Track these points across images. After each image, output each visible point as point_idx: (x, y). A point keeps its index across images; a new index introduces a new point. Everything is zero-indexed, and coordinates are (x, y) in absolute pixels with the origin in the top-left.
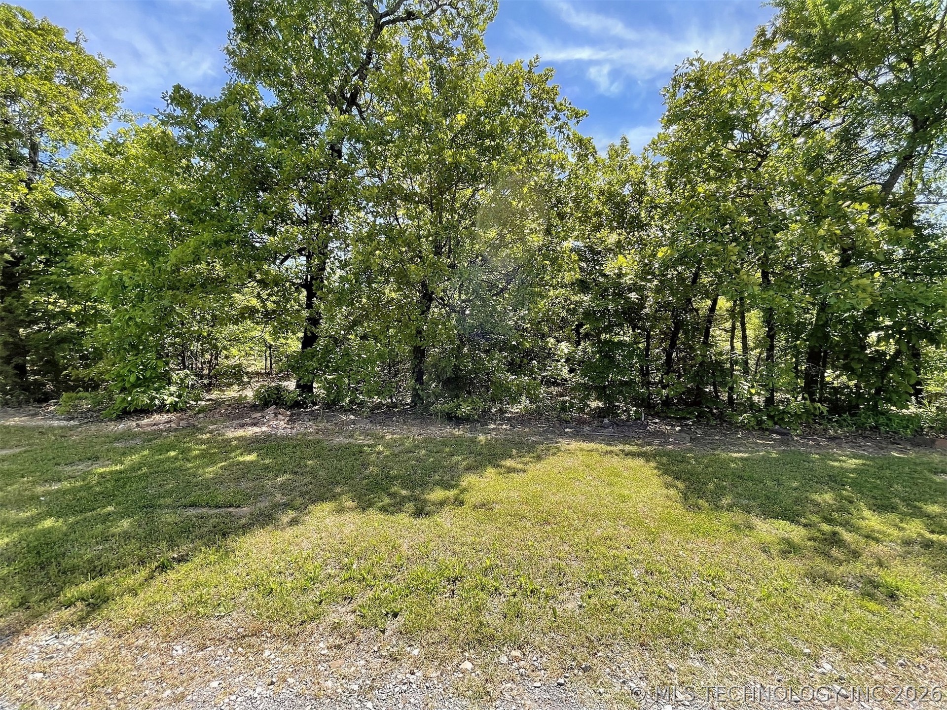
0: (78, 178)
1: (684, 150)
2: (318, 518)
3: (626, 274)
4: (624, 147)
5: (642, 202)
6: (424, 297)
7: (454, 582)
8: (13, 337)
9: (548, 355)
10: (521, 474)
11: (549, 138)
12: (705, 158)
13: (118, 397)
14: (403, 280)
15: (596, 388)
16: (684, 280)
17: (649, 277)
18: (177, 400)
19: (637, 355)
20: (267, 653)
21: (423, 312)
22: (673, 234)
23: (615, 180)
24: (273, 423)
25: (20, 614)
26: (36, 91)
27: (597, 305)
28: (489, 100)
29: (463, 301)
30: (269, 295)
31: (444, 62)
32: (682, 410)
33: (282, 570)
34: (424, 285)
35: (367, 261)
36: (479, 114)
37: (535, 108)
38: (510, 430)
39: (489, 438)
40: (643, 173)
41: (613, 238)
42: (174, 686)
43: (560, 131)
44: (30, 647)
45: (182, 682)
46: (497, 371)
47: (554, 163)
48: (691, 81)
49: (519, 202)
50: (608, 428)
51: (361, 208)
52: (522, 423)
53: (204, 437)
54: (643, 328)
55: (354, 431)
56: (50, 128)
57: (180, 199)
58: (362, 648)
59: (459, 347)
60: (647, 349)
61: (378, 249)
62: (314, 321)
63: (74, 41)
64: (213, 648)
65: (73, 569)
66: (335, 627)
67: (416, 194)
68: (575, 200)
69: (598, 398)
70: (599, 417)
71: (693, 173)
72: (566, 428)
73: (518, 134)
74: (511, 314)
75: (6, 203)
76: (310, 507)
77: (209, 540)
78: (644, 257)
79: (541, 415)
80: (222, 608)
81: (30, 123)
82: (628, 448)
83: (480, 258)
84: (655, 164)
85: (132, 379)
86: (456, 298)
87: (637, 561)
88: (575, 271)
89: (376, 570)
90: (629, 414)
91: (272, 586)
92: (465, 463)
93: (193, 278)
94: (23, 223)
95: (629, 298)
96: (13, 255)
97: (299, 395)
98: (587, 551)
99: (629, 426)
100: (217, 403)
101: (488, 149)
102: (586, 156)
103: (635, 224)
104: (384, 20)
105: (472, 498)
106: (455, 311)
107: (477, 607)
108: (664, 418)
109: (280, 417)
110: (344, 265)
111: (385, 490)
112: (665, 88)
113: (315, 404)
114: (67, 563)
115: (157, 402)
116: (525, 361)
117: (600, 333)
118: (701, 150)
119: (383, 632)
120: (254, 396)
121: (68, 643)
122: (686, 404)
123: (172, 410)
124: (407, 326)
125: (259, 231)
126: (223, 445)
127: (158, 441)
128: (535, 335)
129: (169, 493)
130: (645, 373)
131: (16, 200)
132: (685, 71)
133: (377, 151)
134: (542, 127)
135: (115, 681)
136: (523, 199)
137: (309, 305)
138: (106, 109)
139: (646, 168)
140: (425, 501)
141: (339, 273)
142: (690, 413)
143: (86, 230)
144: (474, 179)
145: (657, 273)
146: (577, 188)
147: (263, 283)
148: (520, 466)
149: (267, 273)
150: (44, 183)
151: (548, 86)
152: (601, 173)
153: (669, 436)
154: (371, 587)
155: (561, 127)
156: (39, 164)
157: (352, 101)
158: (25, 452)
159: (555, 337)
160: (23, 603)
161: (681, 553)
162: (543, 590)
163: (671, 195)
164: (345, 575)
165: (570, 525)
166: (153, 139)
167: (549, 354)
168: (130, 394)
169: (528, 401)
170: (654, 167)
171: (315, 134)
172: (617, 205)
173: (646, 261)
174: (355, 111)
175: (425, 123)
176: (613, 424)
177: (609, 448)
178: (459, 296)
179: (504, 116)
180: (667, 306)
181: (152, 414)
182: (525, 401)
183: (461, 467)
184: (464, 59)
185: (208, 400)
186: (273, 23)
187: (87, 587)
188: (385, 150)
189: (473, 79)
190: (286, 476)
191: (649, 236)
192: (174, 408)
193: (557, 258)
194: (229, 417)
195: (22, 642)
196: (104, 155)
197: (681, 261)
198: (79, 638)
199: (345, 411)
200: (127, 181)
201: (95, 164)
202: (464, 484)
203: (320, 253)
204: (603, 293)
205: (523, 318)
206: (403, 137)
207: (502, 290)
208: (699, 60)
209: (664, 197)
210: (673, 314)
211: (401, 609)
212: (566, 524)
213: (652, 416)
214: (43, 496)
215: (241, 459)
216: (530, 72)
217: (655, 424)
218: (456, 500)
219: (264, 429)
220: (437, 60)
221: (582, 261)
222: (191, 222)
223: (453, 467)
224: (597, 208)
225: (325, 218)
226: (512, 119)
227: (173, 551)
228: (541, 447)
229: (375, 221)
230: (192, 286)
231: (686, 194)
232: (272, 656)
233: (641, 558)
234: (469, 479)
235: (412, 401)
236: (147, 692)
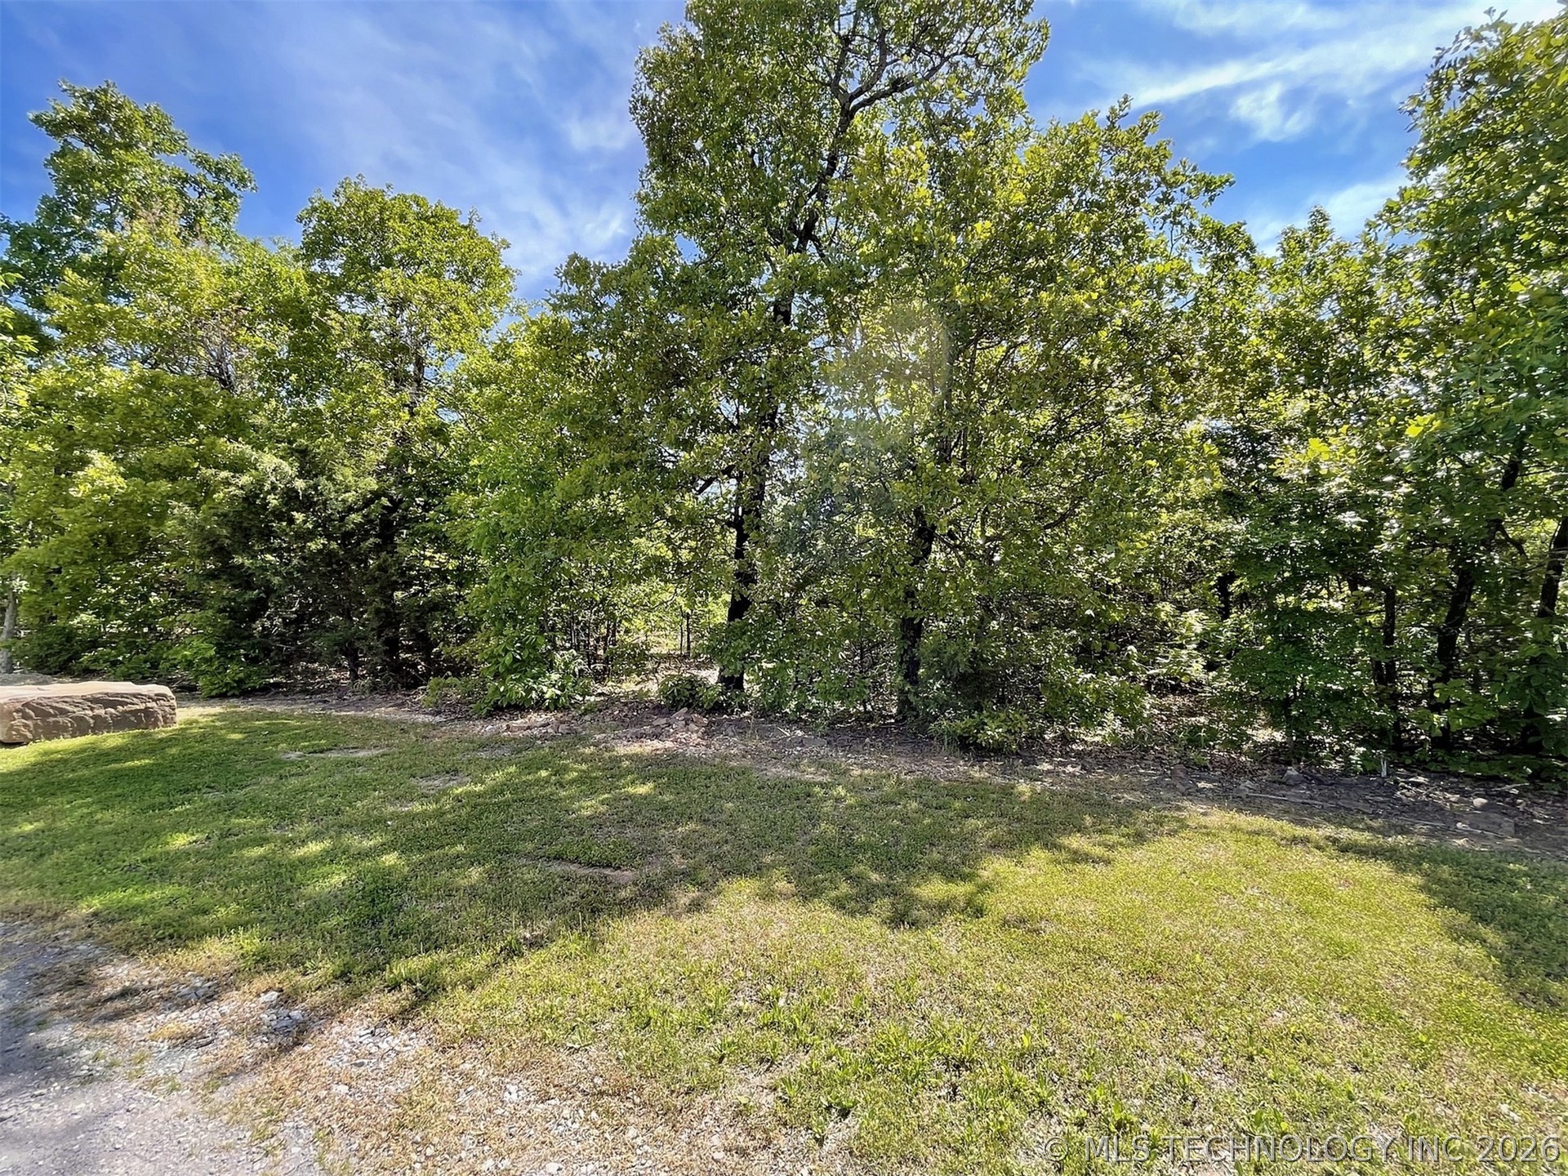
0: (462, 395)
1: (1467, 211)
2: (732, 904)
3: (1330, 476)
4: (1316, 230)
5: (1364, 330)
6: (919, 534)
7: (958, 1067)
8: (386, 603)
9: (1161, 636)
10: (1101, 867)
11: (1152, 237)
12: (1526, 219)
13: (492, 685)
14: (883, 509)
15: (1267, 703)
16: (1480, 481)
17: (1389, 479)
18: (559, 692)
19: (1363, 639)
20: (632, 1132)
21: (916, 561)
22: (1447, 387)
23: (1299, 296)
24: (682, 736)
25: (338, 988)
26: (425, 293)
27: (1264, 540)
28: (1033, 191)
29: (988, 539)
30: (684, 539)
31: (953, 146)
32: (1488, 759)
33: (669, 987)
34: (918, 513)
35: (826, 481)
36: (1016, 217)
37: (1122, 190)
38: (1081, 776)
39: (1039, 789)
40: (1367, 272)
41: (1299, 406)
42: (499, 1155)
43: (1174, 223)
44: (341, 1041)
45: (510, 1150)
46: (1056, 664)
47: (1162, 279)
48: (1475, 71)
49: (1093, 358)
50: (1296, 785)
51: (817, 397)
52: (1106, 764)
53: (587, 751)
54: (1376, 584)
55: (800, 757)
56: (436, 336)
57: (571, 409)
58: (782, 1164)
59: (982, 619)
60: (1389, 625)
61: (842, 460)
62: (746, 577)
63: (466, 224)
64: (556, 1102)
65: (406, 933)
66: (741, 1112)
67: (906, 364)
68: (1209, 344)
69: (1274, 724)
70: (1275, 761)
71: (1495, 255)
72: (1201, 779)
73: (1090, 240)
74: (1082, 560)
75: (387, 435)
76: (722, 884)
77: (573, 918)
78: (1372, 439)
79: (1146, 750)
80: (576, 1037)
81: (417, 333)
82: (1345, 834)
83: (1019, 462)
84: (1394, 250)
85: (508, 659)
86: (977, 535)
87: (1382, 1107)
88: (1212, 476)
89: (817, 1017)
90: (1347, 760)
91: (651, 1014)
92: (989, 834)
93: (584, 518)
94: (403, 457)
95: (1338, 523)
96: (391, 500)
97: (722, 694)
98: (1251, 1058)
99: (1349, 787)
100: (611, 700)
101: (1031, 274)
102: (1232, 257)
103: (1353, 374)
104: (855, 102)
105: (1000, 905)
106: (973, 557)
107: (1001, 1132)
108: (1440, 774)
109: (692, 726)
110: (790, 489)
111: (844, 869)
112: (1412, 97)
113: (744, 708)
114: (401, 920)
115: (534, 695)
116: (1113, 646)
117: (1273, 593)
118: (1514, 204)
119: (820, 1142)
120: (660, 691)
121: (384, 1046)
122: (1498, 745)
123: (552, 708)
124: (890, 585)
125: (671, 445)
126: (609, 766)
127: (529, 754)
128: (1133, 597)
129: (531, 835)
130: (1385, 675)
131: (398, 429)
132: (1461, 54)
133: (843, 302)
134: (1138, 221)
135: (427, 1125)
136: (1099, 352)
137: (739, 554)
138: (497, 303)
139: (1372, 261)
140: (912, 899)
141: (782, 501)
142: (1511, 769)
143: (468, 460)
144: (1009, 327)
145: (1408, 469)
146: (1213, 320)
147: (675, 523)
148: (1099, 851)
149: (679, 506)
150: (427, 404)
151: (1148, 146)
152: (1264, 287)
153: (1456, 817)
154: (807, 1047)
155: (1176, 213)
156: (423, 382)
157: (807, 234)
158: (383, 755)
159: (1175, 602)
160: (344, 975)
161: (1504, 1108)
162: (1145, 1126)
163: (1437, 308)
164: (764, 1016)
165: (1206, 991)
166: (543, 331)
167: (1163, 633)
168: (503, 683)
169: (1118, 722)
170: (1390, 256)
171: (750, 292)
172: (1305, 344)
173: (1379, 447)
174: (811, 247)
175: (921, 246)
176: (1307, 778)
177: (1300, 831)
178: (983, 531)
179: (1063, 214)
180: (1436, 536)
181: (528, 712)
182: (1112, 722)
183: (982, 842)
184: (987, 132)
185: (600, 695)
186: (699, 145)
187: (417, 964)
188: (855, 301)
189: (1004, 163)
190: (692, 826)
191: (1383, 396)
192: (555, 705)
193: (1173, 453)
194: (623, 722)
195: (334, 1031)
196: (491, 362)
197: (1467, 440)
198: (397, 1041)
199: (789, 722)
200: (514, 393)
201: (481, 375)
202: (986, 874)
203: (755, 472)
204: (1277, 515)
205: (1104, 567)
206: (885, 276)
207: (1063, 516)
208: (1494, 27)
209: (1423, 312)
210: (1452, 555)
211: (855, 1103)
212: (1197, 986)
213: (1406, 767)
214: (391, 819)
215: (631, 790)
216: (1112, 127)
217: (1415, 787)
218: (969, 903)
219: (669, 744)
220: (940, 143)
221: (1227, 455)
222: (585, 440)
223: (968, 839)
224: (1258, 352)
225: (763, 418)
226: (1078, 215)
227: (525, 927)
228: (1145, 816)
229: (841, 415)
230: (582, 529)
231: (1478, 301)
232: (639, 1141)
233: (1391, 1100)
234: (995, 867)
235: (899, 712)
236: (463, 1154)
